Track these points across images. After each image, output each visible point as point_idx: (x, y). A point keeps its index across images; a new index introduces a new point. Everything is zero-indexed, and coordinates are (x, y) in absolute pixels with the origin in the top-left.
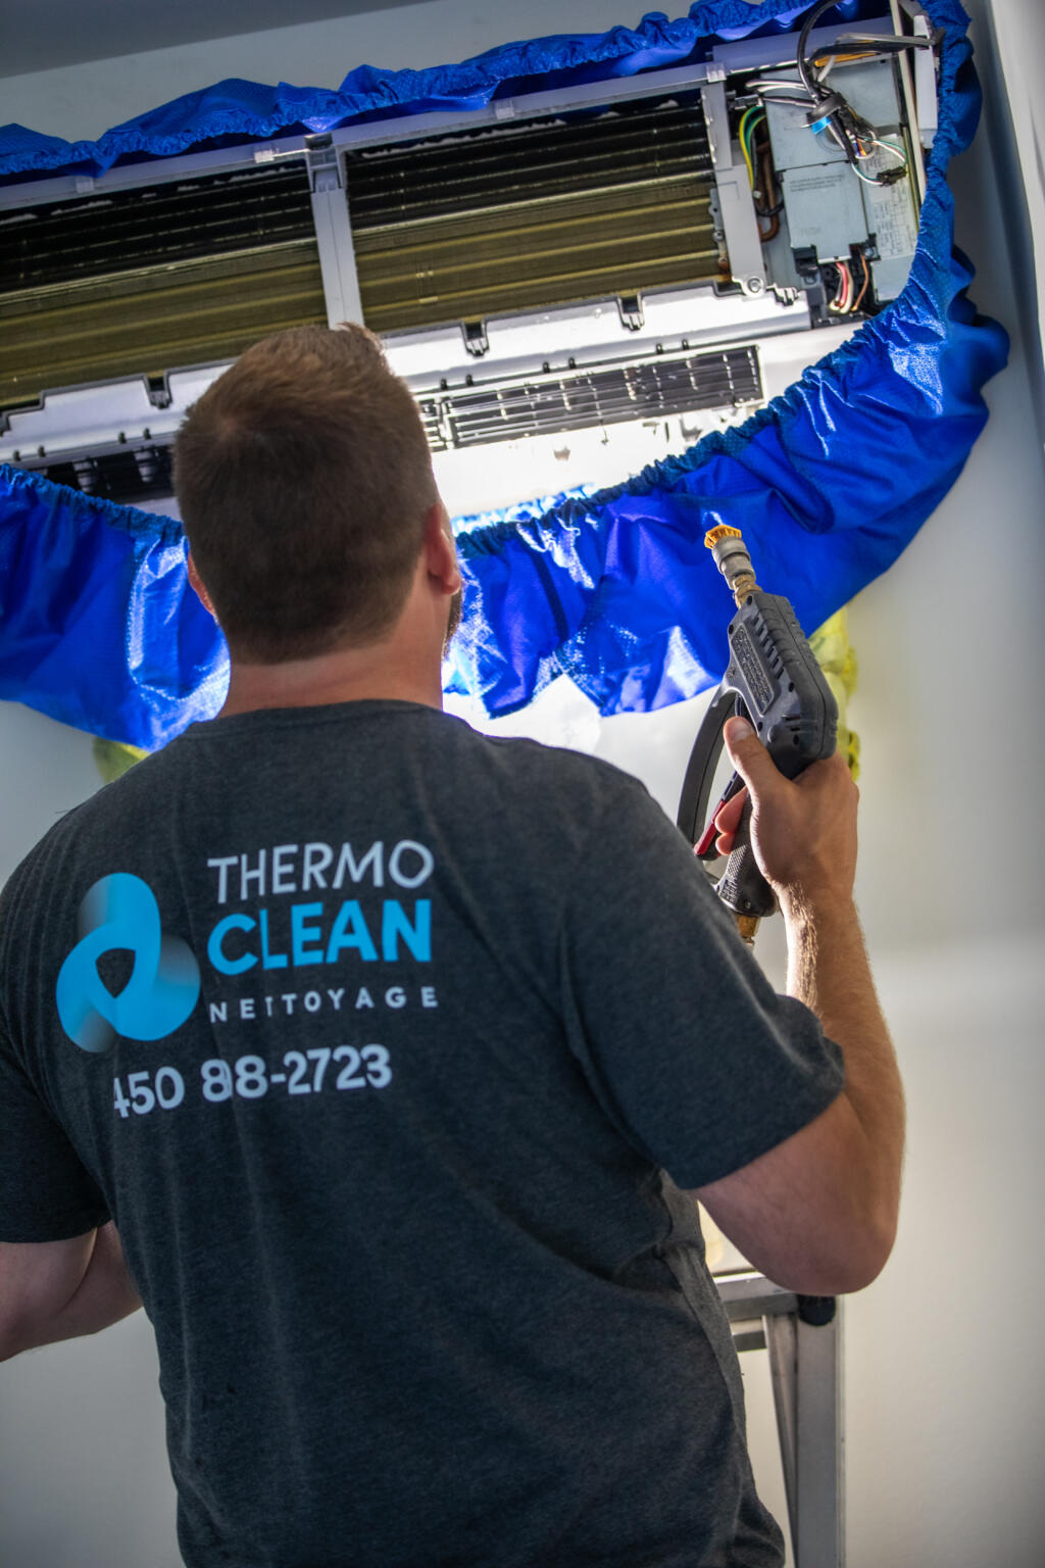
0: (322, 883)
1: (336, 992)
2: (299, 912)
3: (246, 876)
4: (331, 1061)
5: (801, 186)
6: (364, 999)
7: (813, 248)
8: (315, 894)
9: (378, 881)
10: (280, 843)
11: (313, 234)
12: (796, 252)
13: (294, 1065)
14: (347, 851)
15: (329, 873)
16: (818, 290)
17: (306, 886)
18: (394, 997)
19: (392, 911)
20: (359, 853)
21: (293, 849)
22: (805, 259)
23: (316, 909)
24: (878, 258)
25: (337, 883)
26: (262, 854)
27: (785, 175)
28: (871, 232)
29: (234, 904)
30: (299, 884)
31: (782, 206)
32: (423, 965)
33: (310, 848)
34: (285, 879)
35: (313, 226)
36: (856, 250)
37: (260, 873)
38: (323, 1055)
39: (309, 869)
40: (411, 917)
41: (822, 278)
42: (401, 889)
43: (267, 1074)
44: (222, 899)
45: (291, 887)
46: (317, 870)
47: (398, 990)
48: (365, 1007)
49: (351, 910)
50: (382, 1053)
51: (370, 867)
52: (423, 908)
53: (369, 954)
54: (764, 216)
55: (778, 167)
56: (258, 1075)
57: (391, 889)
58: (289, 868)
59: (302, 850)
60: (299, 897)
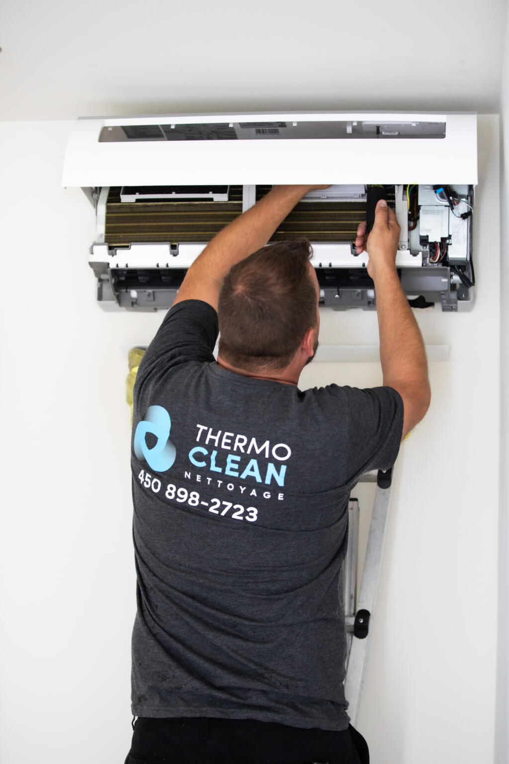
0: (242, 451)
1: (243, 488)
2: (231, 457)
3: (209, 436)
4: (232, 507)
5: (427, 212)
6: (254, 493)
7: (428, 236)
8: (238, 453)
9: (267, 456)
10: (228, 431)
11: (241, 199)
12: (421, 237)
13: (215, 503)
14: (254, 441)
15: (246, 447)
16: (427, 252)
17: (235, 449)
18: (266, 495)
19: (271, 467)
20: (260, 444)
21: (232, 435)
22: (424, 240)
23: (238, 458)
24: (451, 244)
25: (249, 452)
26: (220, 432)
27: (421, 207)
28: (450, 234)
29: (202, 443)
30: (232, 448)
31: (418, 218)
32: (281, 487)
33: (239, 436)
34: (226, 444)
35: (242, 197)
36: (443, 239)
37: (217, 438)
38: (230, 505)
39: (237, 444)
40: (278, 471)
41: (429, 248)
42: (276, 460)
43: (200, 500)
44: (198, 440)
45: (229, 448)
46: (241, 445)
47: (269, 493)
48: (253, 496)
49: (253, 463)
50: (256, 511)
51: (264, 450)
52: (284, 468)
53: (259, 480)
54: (411, 221)
55: (419, 204)
56: (197, 499)
57: (271, 459)
58: (229, 441)
59: (235, 436)
60: (231, 452)
